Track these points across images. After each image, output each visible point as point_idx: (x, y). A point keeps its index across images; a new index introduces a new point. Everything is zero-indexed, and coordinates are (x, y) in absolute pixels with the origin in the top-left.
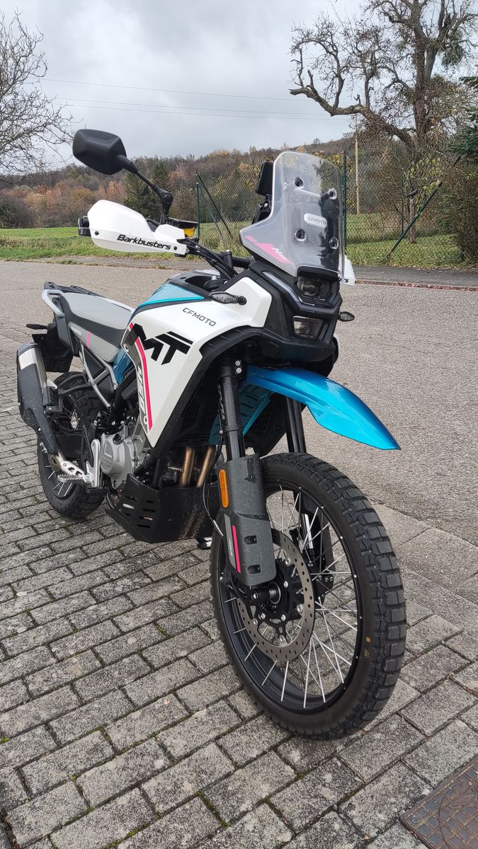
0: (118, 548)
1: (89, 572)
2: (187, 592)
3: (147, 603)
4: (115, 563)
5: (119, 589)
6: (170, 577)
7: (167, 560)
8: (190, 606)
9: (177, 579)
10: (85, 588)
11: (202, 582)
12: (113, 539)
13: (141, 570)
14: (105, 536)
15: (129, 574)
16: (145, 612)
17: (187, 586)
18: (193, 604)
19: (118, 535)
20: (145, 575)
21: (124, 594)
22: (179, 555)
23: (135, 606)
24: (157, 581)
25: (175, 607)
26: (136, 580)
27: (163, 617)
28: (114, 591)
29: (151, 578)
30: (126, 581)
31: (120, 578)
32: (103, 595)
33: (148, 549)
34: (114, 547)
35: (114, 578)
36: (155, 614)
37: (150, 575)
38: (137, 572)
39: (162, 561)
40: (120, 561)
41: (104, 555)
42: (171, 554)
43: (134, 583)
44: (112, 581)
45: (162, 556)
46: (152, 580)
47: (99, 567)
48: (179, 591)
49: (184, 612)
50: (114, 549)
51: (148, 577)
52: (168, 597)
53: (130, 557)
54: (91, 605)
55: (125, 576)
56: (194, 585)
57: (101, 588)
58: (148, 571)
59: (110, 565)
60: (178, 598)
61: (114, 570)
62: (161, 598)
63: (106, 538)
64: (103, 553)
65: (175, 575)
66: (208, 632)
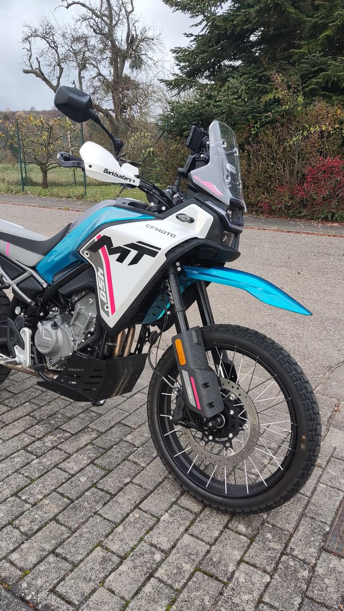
0: (28, 414)
1: (15, 436)
2: (104, 438)
3: (78, 451)
4: (33, 426)
5: (49, 444)
6: (83, 429)
7: (74, 418)
8: (112, 447)
9: (90, 430)
10: (20, 448)
11: (110, 429)
12: (19, 409)
13: (57, 428)
14: (11, 407)
15: (51, 432)
16: (81, 457)
17: (100, 434)
18: (114, 445)
19: (21, 405)
20: (63, 430)
21: (55, 447)
22: (82, 413)
23: (70, 455)
24: (76, 434)
25: (101, 450)
26: (59, 435)
27: (97, 458)
28: (46, 446)
29: (69, 432)
30: (50, 437)
31: (44, 436)
32: (38, 451)
33: (54, 412)
34: (25, 414)
35: (40, 437)
36: (89, 457)
37: (68, 430)
38: (55, 429)
39: (70, 418)
40: (36, 424)
41: (20, 421)
42: (75, 413)
43: (58, 438)
44: (38, 439)
45: (69, 415)
46: (72, 434)
47: (21, 431)
48: (96, 438)
49: (110, 452)
50: (25, 416)
51: (67, 432)
52: (91, 443)
53: (43, 420)
54: (33, 460)
55: (47, 434)
56: (106, 432)
57: (33, 445)
58: (64, 427)
59: (29, 428)
60: (99, 442)
61: (36, 431)
62: (86, 445)
63: (12, 408)
64: (17, 420)
65: (87, 427)
66: (136, 462)
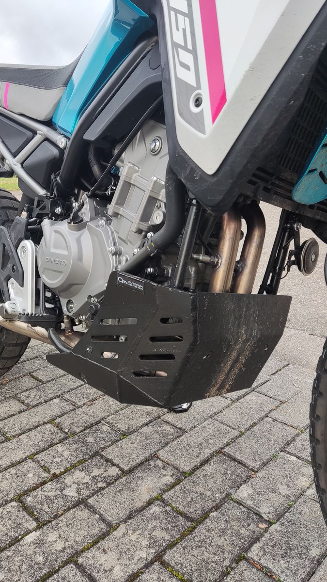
0: (51, 421)
1: (13, 465)
2: (188, 487)
3: (130, 517)
4: (53, 445)
5: (71, 493)
6: (147, 460)
7: (131, 433)
8: (205, 516)
9: (160, 463)
10: (11, 496)
11: (201, 465)
12: (39, 408)
13: (97, 453)
14: (28, 405)
15: (81, 462)
16: (134, 537)
17: (181, 476)
18: (210, 511)
19: (46, 402)
20: (107, 460)
21: (82, 503)
22: (147, 424)
23: (111, 528)
24: (131, 471)
26: (96, 472)
27: (171, 545)
28: (64, 497)
29: (118, 466)
30: (79, 475)
31: (67, 470)
32: (45, 507)
33: (98, 419)
34: (45, 420)
35: (58, 472)
37: (116, 461)
38: (92, 457)
39: (125, 434)
40: (60, 441)
41: (32, 433)
42: (135, 424)
43: (94, 478)
44: (55, 477)
45: (123, 427)
46: (121, 470)
47: (28, 454)
48: (172, 486)
49: (201, 529)
50: (45, 423)
51: (113, 464)
52: (159, 499)
53: (74, 434)
54: (28, 532)
55: (74, 466)
56: (193, 471)
57: (39, 493)
58: (110, 453)
59: (45, 449)
60: (177, 498)
61: (54, 457)
66: (271, 572)
